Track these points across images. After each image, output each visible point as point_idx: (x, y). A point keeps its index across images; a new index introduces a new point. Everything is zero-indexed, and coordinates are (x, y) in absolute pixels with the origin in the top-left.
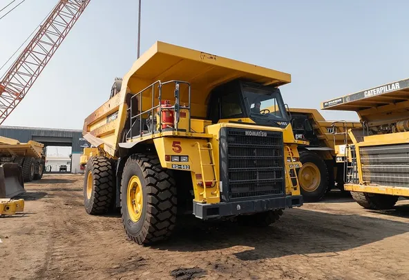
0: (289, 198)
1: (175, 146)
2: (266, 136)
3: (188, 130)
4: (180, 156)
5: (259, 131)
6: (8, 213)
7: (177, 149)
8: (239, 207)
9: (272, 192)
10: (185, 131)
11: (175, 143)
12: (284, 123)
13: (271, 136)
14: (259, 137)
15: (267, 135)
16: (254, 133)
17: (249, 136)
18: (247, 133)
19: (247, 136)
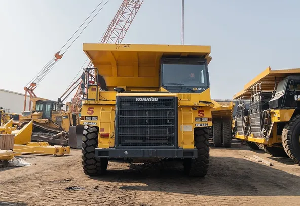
0: (181, 150)
1: (90, 110)
2: (157, 100)
3: (96, 100)
4: (92, 117)
5: (150, 97)
6: (58, 154)
7: (91, 112)
8: (126, 152)
9: (165, 144)
10: (94, 100)
11: (89, 108)
12: (201, 89)
13: (162, 101)
14: (150, 102)
15: (159, 100)
16: (144, 100)
17: (139, 102)
18: (137, 100)
19: (137, 102)
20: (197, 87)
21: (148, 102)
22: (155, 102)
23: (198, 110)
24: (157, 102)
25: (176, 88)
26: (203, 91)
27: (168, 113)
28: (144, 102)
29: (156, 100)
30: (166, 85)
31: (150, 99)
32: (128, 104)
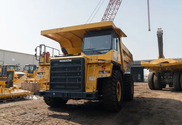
0: (85, 93)
1: (42, 69)
5: (67, 59)
9: (77, 89)
10: (43, 63)
11: (42, 67)
12: (106, 51)
13: (74, 61)
14: (68, 62)
15: (72, 60)
16: (64, 61)
17: (62, 62)
18: (60, 61)
19: (60, 62)
20: (104, 50)
21: (66, 62)
22: (70, 62)
23: (101, 66)
24: (71, 62)
25: (90, 52)
26: (107, 52)
27: (78, 69)
28: (64, 62)
29: (71, 61)
30: (85, 50)
31: (67, 60)
32: (57, 64)
